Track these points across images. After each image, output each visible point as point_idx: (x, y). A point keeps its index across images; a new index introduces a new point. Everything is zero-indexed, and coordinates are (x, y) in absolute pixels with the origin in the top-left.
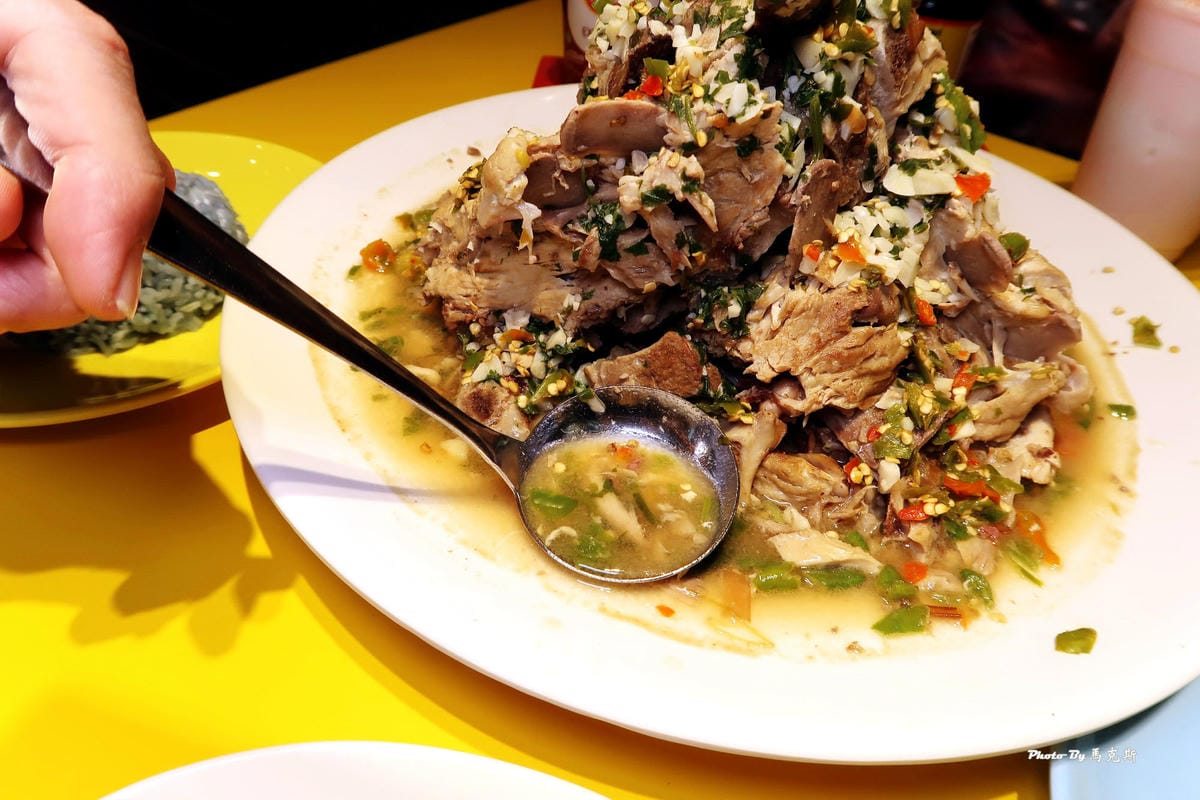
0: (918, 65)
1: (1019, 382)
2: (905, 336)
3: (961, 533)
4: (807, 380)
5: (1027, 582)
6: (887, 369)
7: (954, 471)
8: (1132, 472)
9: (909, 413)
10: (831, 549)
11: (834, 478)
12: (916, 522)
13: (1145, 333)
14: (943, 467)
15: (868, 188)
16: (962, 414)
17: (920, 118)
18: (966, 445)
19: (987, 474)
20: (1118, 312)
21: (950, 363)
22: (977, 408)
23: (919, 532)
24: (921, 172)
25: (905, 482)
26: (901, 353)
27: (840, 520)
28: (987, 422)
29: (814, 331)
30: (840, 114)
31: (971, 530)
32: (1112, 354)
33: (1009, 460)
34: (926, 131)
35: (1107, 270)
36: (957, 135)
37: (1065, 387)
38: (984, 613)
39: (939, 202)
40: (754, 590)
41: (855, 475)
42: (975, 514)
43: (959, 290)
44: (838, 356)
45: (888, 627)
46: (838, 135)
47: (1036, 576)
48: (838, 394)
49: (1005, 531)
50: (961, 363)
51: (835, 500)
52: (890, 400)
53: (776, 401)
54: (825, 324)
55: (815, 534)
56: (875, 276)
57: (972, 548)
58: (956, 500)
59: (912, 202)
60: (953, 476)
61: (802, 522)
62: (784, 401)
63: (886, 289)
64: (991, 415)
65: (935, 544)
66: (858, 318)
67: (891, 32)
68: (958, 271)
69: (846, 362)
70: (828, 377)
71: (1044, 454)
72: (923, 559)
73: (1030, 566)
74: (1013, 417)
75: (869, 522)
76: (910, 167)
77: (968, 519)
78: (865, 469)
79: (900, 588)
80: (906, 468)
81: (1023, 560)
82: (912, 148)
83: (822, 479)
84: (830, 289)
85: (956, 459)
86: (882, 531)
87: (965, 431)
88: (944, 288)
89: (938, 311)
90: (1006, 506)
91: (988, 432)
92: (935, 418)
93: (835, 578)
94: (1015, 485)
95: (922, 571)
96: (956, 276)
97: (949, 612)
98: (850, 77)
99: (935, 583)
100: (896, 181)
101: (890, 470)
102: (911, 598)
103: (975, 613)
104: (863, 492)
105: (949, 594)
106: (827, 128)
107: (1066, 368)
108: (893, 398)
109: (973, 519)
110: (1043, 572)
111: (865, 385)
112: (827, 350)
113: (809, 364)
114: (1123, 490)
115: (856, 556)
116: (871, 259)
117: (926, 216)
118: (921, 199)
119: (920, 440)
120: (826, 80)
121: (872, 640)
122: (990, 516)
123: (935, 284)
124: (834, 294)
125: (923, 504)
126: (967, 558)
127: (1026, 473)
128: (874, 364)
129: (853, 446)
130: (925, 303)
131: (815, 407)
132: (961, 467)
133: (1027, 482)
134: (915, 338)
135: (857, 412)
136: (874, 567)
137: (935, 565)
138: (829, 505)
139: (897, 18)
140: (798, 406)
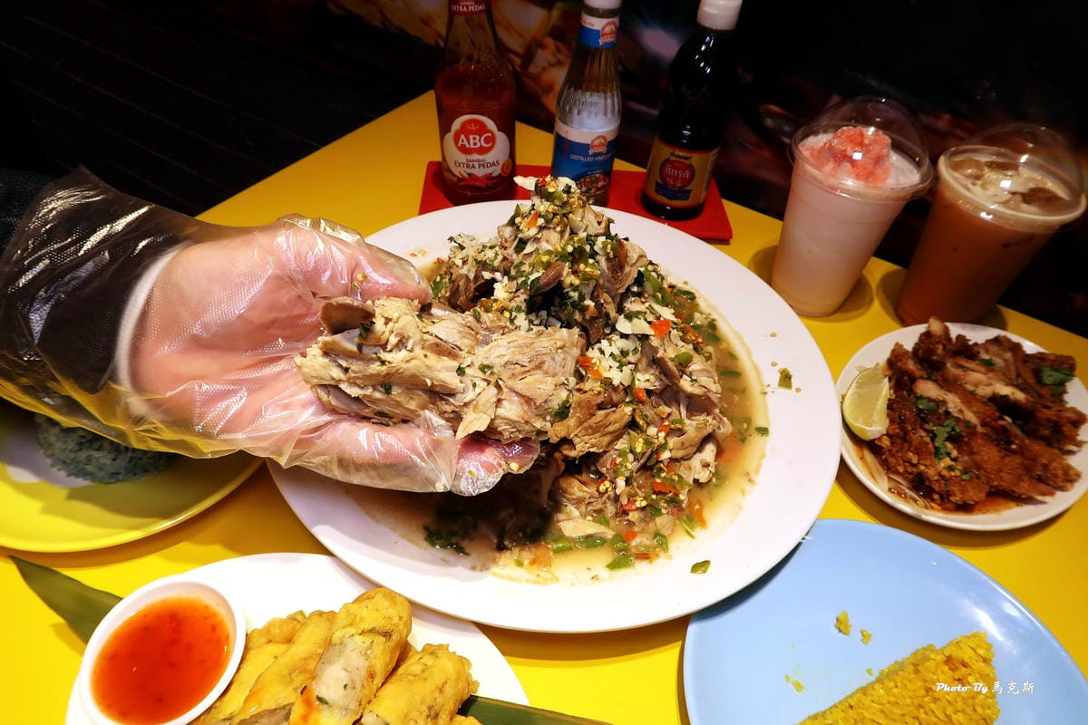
0: (627, 269)
1: (694, 426)
2: (628, 410)
3: (658, 512)
4: (576, 440)
5: (688, 537)
6: (619, 430)
7: (659, 477)
8: (757, 471)
9: (631, 451)
10: (590, 527)
11: (592, 490)
12: (632, 511)
13: (786, 379)
14: (653, 476)
15: (607, 331)
16: (663, 447)
17: (635, 289)
18: (666, 463)
19: (676, 478)
20: (774, 364)
21: (657, 418)
22: (672, 441)
23: (634, 516)
24: (635, 320)
25: (628, 488)
26: (627, 419)
27: (595, 511)
28: (678, 449)
29: (578, 415)
30: (583, 310)
31: (664, 511)
32: (765, 393)
33: (690, 468)
34: (639, 295)
35: (773, 335)
36: (654, 297)
37: (719, 428)
38: (662, 555)
39: (644, 338)
40: (552, 553)
41: (602, 488)
42: (666, 502)
43: (661, 380)
44: (590, 427)
45: (613, 566)
46: (584, 318)
47: (692, 533)
48: (593, 446)
49: (681, 509)
50: (662, 419)
51: (592, 500)
52: (622, 444)
53: (562, 452)
54: (583, 412)
55: (581, 521)
56: (607, 383)
57: (663, 521)
58: (657, 495)
59: (631, 336)
60: (658, 481)
61: (576, 513)
62: (566, 452)
63: (615, 389)
64: (680, 445)
65: (642, 520)
66: (601, 407)
67: (608, 259)
68: (659, 370)
69: (595, 430)
70: (586, 438)
71: (706, 465)
72: (636, 529)
73: (691, 528)
74: (692, 446)
75: (611, 509)
76: (629, 317)
77: (663, 504)
78: (607, 484)
79: (620, 545)
80: (628, 482)
81: (688, 525)
82: (633, 305)
83: (584, 492)
84: (586, 392)
85: (661, 470)
86: (617, 515)
87: (665, 455)
88: (652, 378)
89: (649, 393)
90: (682, 497)
91: (679, 454)
92: (644, 453)
93: (590, 542)
94: (689, 485)
95: (634, 535)
96: (657, 373)
97: (644, 556)
98: (587, 291)
99: (640, 541)
100: (623, 325)
101: (621, 482)
102: (626, 550)
103: (657, 556)
104: (606, 495)
105: (645, 546)
106: (577, 316)
107: (718, 419)
108: (623, 443)
109: (665, 505)
110: (698, 532)
111: (607, 439)
112: (586, 424)
113: (576, 432)
114: (750, 480)
115: (600, 531)
116: (606, 374)
117: (638, 344)
118: (636, 335)
119: (636, 465)
120: (575, 295)
121: (604, 573)
122: (674, 502)
123: (647, 377)
124: (587, 395)
125: (636, 501)
126: (659, 527)
127: (696, 477)
128: (611, 428)
129: (604, 470)
130: (640, 389)
131: (581, 454)
132: (663, 475)
133: (696, 481)
134: (634, 410)
135: (605, 452)
136: (610, 534)
137: (643, 531)
138: (589, 503)
139: (612, 254)
140: (573, 454)
